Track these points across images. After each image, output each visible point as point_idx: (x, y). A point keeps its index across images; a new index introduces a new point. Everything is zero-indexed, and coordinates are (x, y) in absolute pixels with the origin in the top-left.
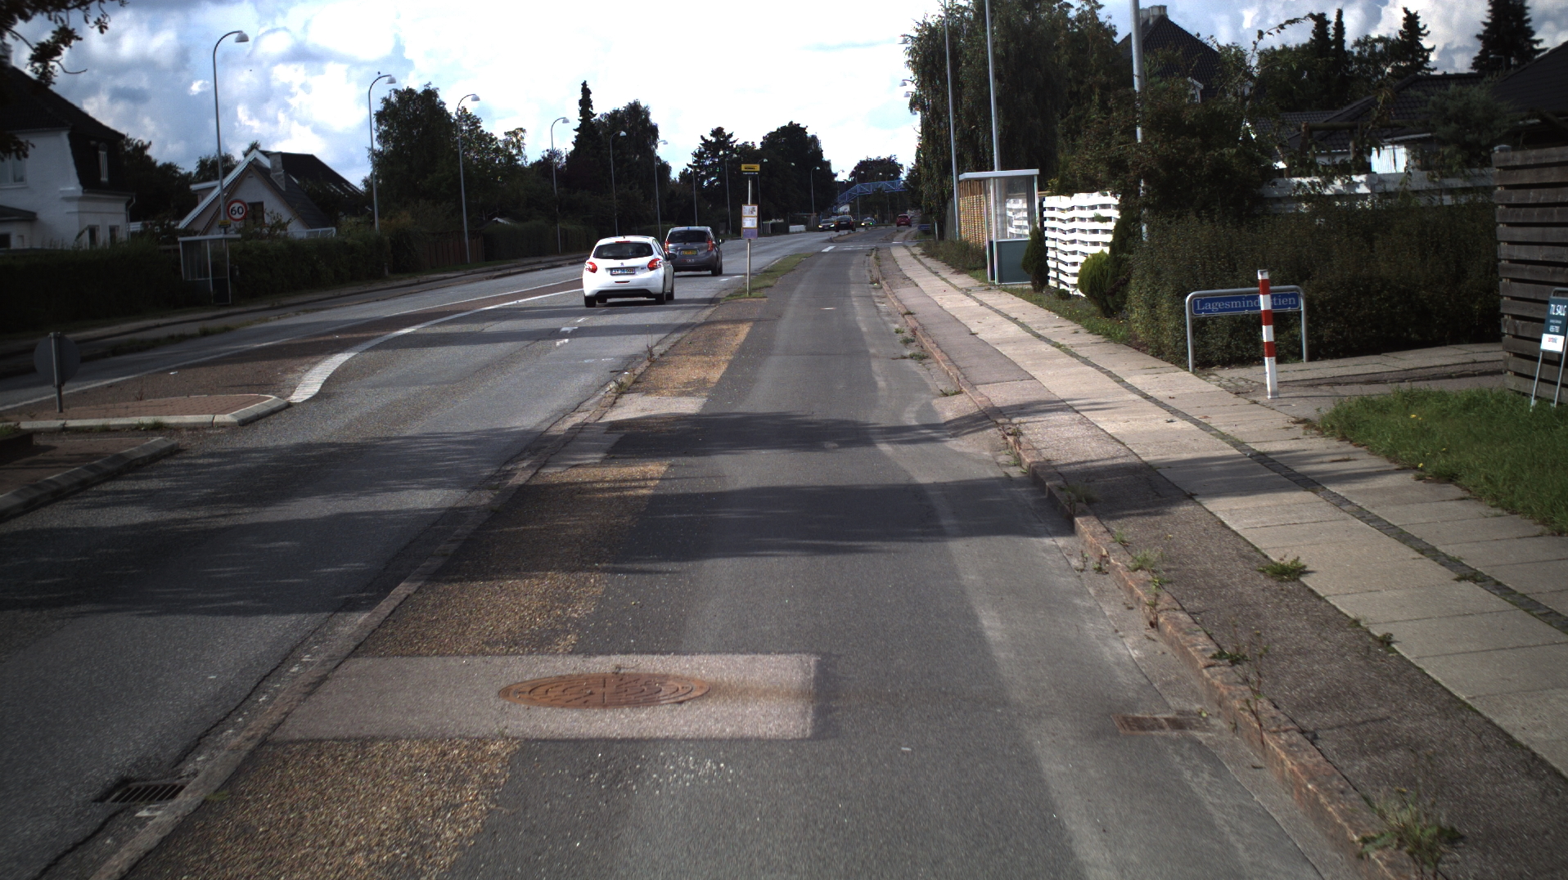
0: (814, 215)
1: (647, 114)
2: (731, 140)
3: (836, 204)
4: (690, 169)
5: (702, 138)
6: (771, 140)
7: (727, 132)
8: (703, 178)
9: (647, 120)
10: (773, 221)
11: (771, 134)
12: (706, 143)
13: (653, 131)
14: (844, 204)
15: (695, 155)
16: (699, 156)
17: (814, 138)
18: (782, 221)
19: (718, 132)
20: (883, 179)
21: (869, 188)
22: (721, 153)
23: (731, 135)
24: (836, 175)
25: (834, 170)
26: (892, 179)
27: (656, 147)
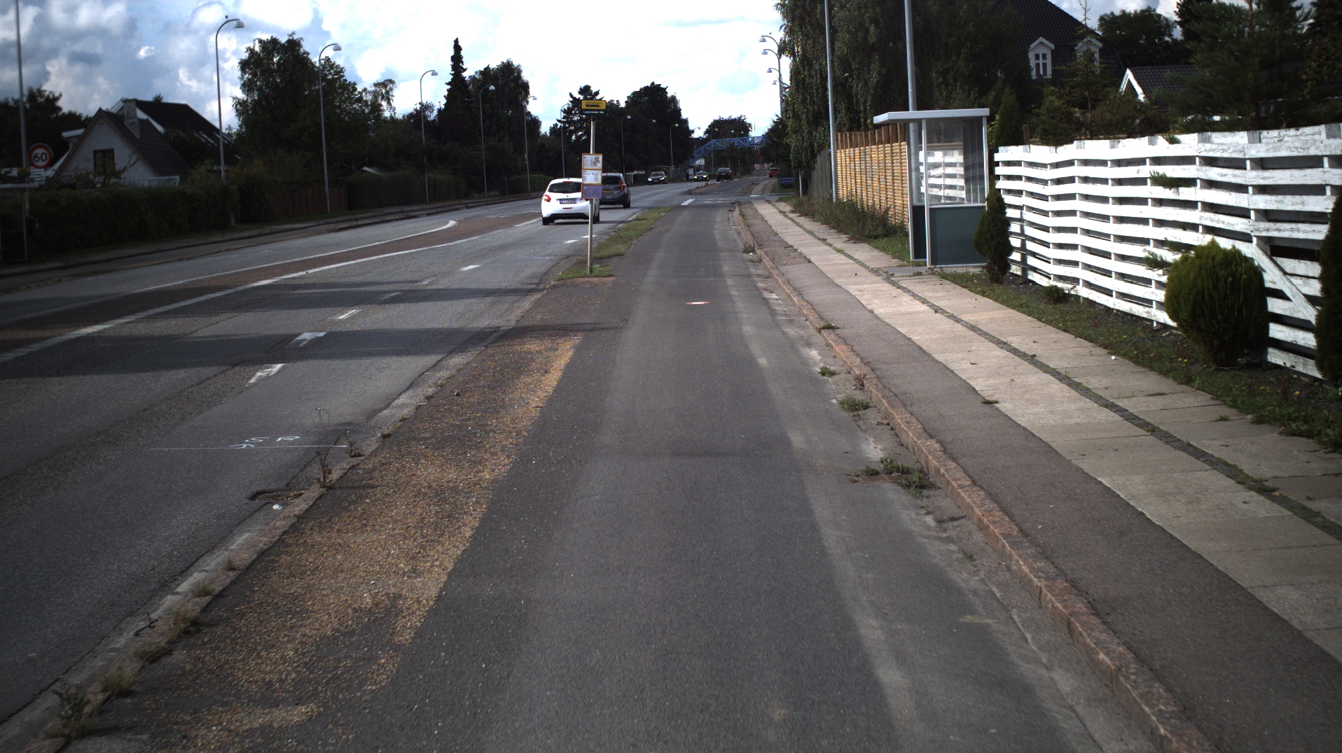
0: (673, 168)
1: (519, 72)
2: (598, 97)
3: (693, 158)
4: (559, 124)
5: (571, 95)
6: (636, 98)
7: (594, 90)
8: (572, 132)
9: (519, 77)
10: (636, 172)
11: (635, 94)
13: (525, 87)
14: (699, 158)
15: (565, 111)
16: (568, 112)
17: (673, 98)
18: (643, 172)
19: (585, 90)
20: (734, 135)
21: (722, 144)
23: (597, 93)
24: (693, 132)
25: (691, 128)
26: (743, 135)
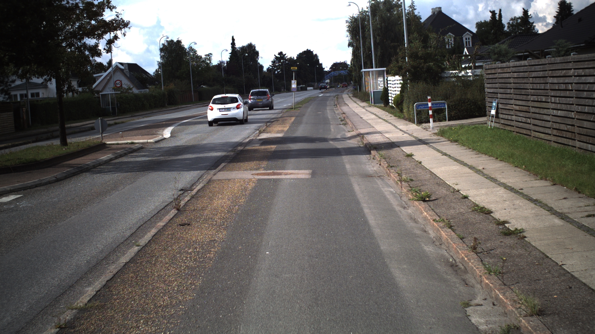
0: (316, 84)
1: (255, 47)
2: (286, 56)
3: (324, 79)
4: (270, 67)
5: (275, 55)
6: (300, 56)
7: (284, 53)
8: (275, 70)
9: (255, 49)
10: (301, 86)
11: (300, 54)
12: (276, 58)
13: (257, 53)
14: (327, 79)
15: (272, 62)
16: (274, 62)
17: (316, 55)
18: (304, 86)
19: (281, 53)
20: (342, 70)
21: (336, 73)
22: (282, 61)
23: (285, 54)
24: (324, 69)
25: (323, 67)
26: (345, 70)
27: (258, 59)
